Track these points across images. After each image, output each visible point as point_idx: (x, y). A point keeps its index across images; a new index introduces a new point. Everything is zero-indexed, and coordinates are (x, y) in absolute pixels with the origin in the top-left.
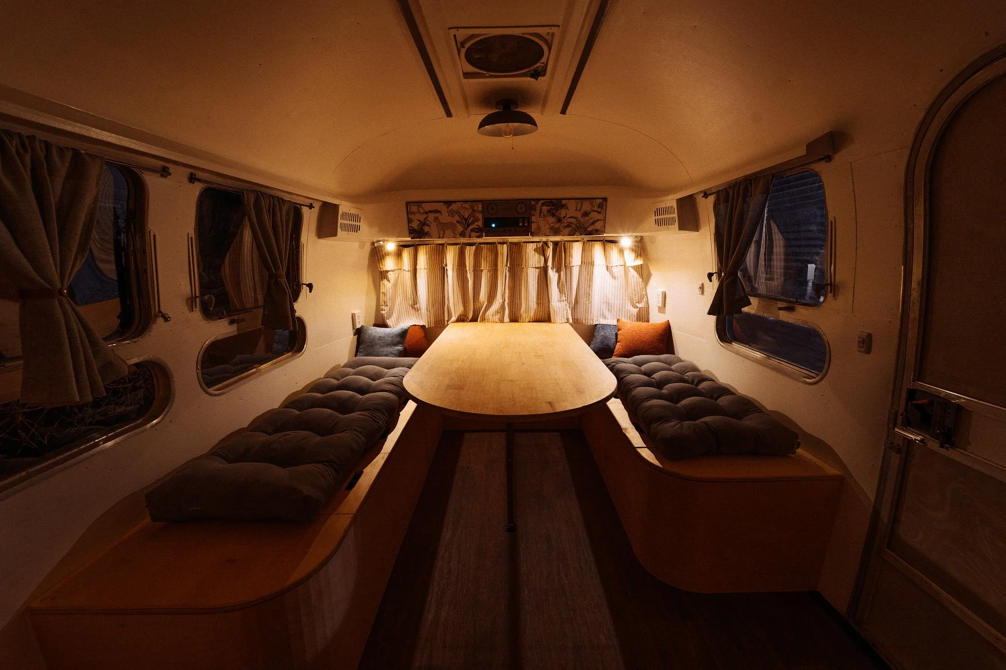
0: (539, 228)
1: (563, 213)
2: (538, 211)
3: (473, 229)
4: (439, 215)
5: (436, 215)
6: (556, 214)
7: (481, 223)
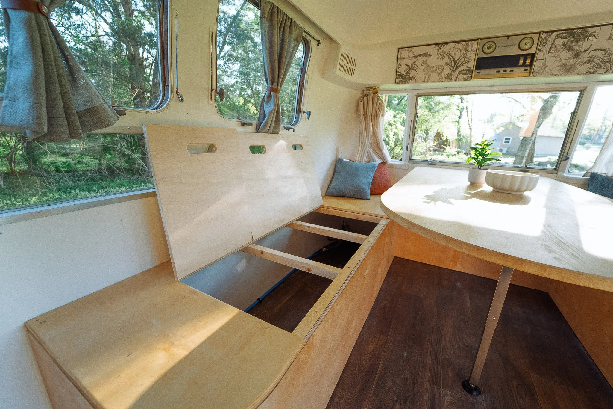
0: (545, 67)
1: (585, 44)
2: (549, 44)
3: (461, 71)
4: (428, 58)
5: (424, 58)
6: (574, 47)
7: (472, 65)
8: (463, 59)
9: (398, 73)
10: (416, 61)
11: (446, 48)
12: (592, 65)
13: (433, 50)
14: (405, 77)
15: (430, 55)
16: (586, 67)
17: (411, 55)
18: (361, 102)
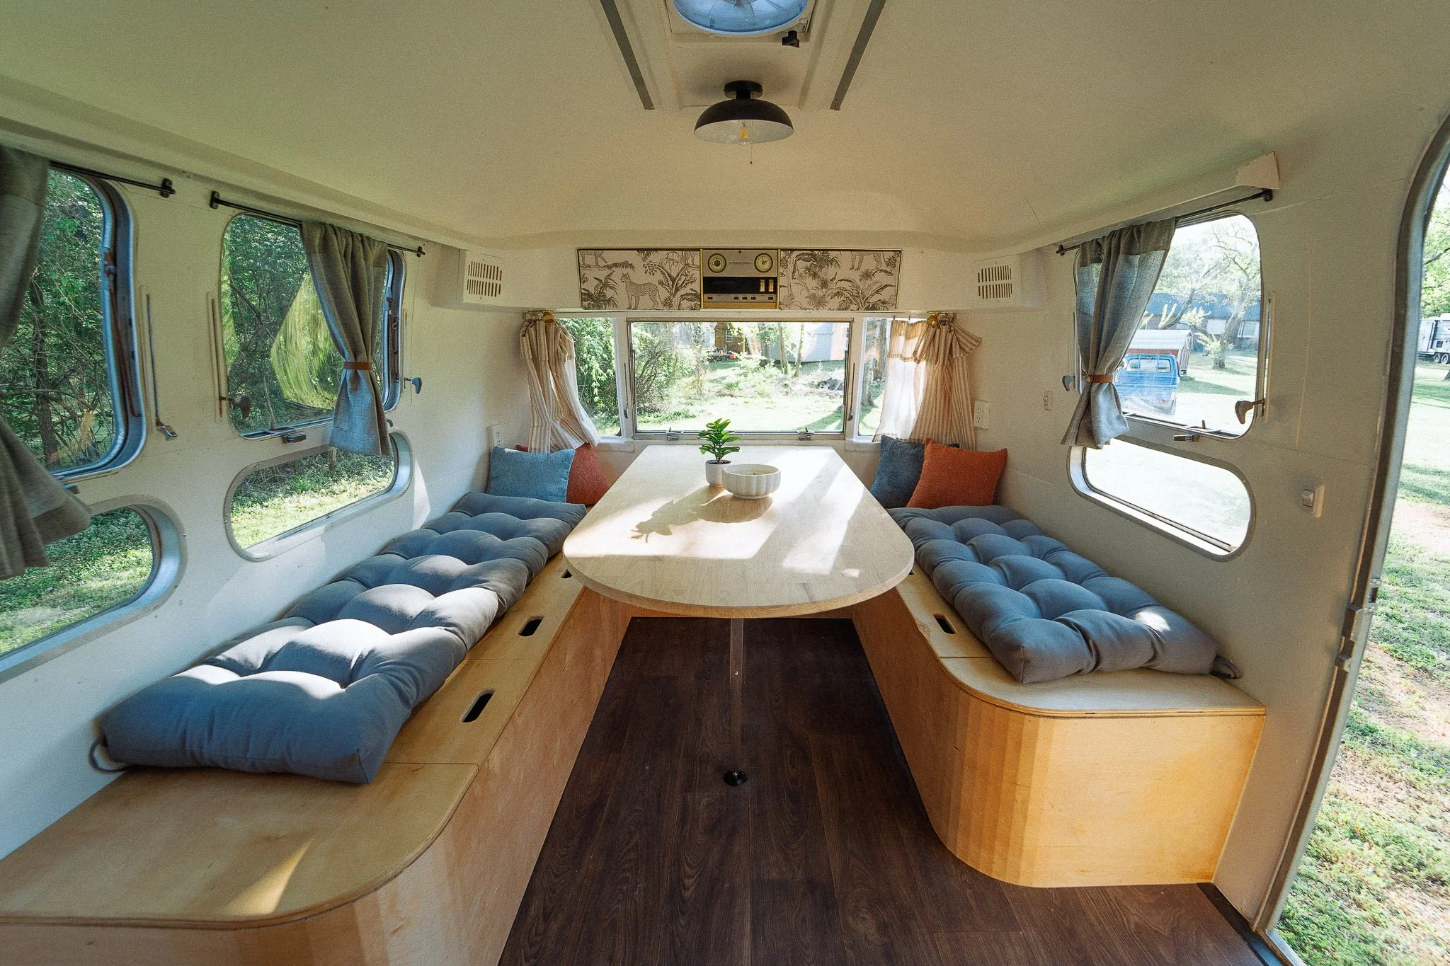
0: (792, 297)
1: (830, 272)
2: (791, 267)
3: (684, 295)
4: (629, 270)
5: (625, 271)
6: (819, 274)
7: (698, 286)
8: (683, 278)
9: (583, 291)
10: (611, 274)
11: (655, 258)
12: (843, 298)
13: (633, 257)
14: (598, 299)
15: (631, 266)
16: (837, 301)
17: (601, 263)
18: (524, 336)
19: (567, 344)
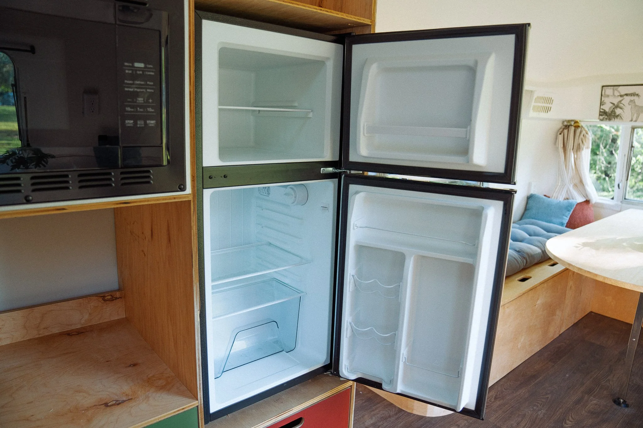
4: (635, 98)
5: (632, 98)
9: (601, 110)
10: (622, 100)
13: (641, 90)
14: (610, 115)
15: (638, 95)
17: (617, 93)
18: (560, 134)
19: (587, 140)
